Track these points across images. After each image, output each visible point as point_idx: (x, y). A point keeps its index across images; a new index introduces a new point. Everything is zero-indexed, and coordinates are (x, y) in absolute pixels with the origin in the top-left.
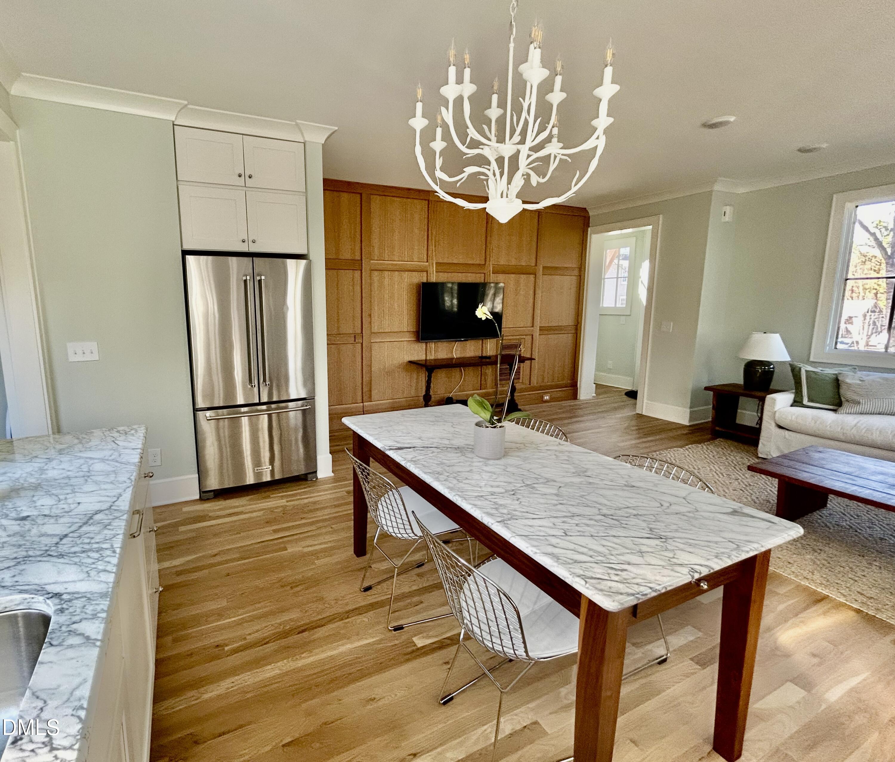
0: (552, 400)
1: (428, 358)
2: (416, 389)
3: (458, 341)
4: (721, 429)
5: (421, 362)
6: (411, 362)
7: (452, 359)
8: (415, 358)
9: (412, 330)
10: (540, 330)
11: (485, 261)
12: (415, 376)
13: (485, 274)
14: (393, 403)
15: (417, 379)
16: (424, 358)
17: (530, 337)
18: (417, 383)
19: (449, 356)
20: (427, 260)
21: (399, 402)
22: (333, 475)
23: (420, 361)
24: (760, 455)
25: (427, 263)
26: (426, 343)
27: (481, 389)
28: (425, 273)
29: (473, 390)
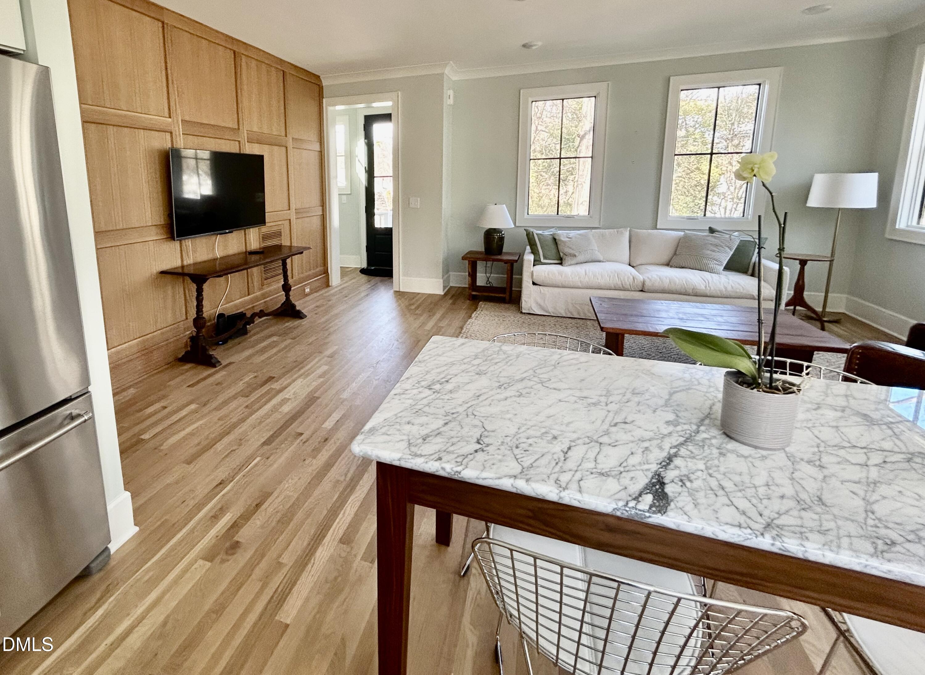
0: (312, 292)
1: (185, 263)
2: (174, 313)
3: (220, 234)
4: (477, 293)
5: (176, 271)
6: (163, 273)
7: (215, 260)
8: (166, 266)
9: (159, 223)
10: (296, 213)
11: (239, 125)
12: (170, 291)
13: (239, 141)
14: (144, 341)
15: (174, 296)
16: (178, 263)
17: (288, 222)
18: (174, 301)
19: (210, 256)
20: (170, 114)
21: (153, 338)
22: (137, 529)
23: (175, 268)
24: (523, 311)
25: (170, 120)
26: (180, 241)
27: (249, 295)
28: (168, 136)
29: (241, 298)
